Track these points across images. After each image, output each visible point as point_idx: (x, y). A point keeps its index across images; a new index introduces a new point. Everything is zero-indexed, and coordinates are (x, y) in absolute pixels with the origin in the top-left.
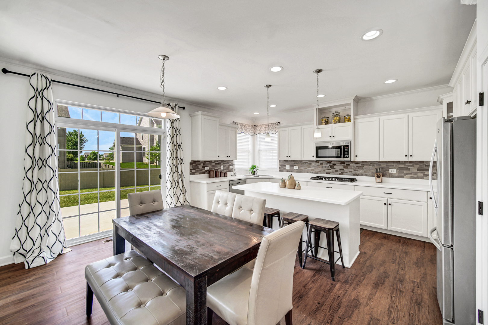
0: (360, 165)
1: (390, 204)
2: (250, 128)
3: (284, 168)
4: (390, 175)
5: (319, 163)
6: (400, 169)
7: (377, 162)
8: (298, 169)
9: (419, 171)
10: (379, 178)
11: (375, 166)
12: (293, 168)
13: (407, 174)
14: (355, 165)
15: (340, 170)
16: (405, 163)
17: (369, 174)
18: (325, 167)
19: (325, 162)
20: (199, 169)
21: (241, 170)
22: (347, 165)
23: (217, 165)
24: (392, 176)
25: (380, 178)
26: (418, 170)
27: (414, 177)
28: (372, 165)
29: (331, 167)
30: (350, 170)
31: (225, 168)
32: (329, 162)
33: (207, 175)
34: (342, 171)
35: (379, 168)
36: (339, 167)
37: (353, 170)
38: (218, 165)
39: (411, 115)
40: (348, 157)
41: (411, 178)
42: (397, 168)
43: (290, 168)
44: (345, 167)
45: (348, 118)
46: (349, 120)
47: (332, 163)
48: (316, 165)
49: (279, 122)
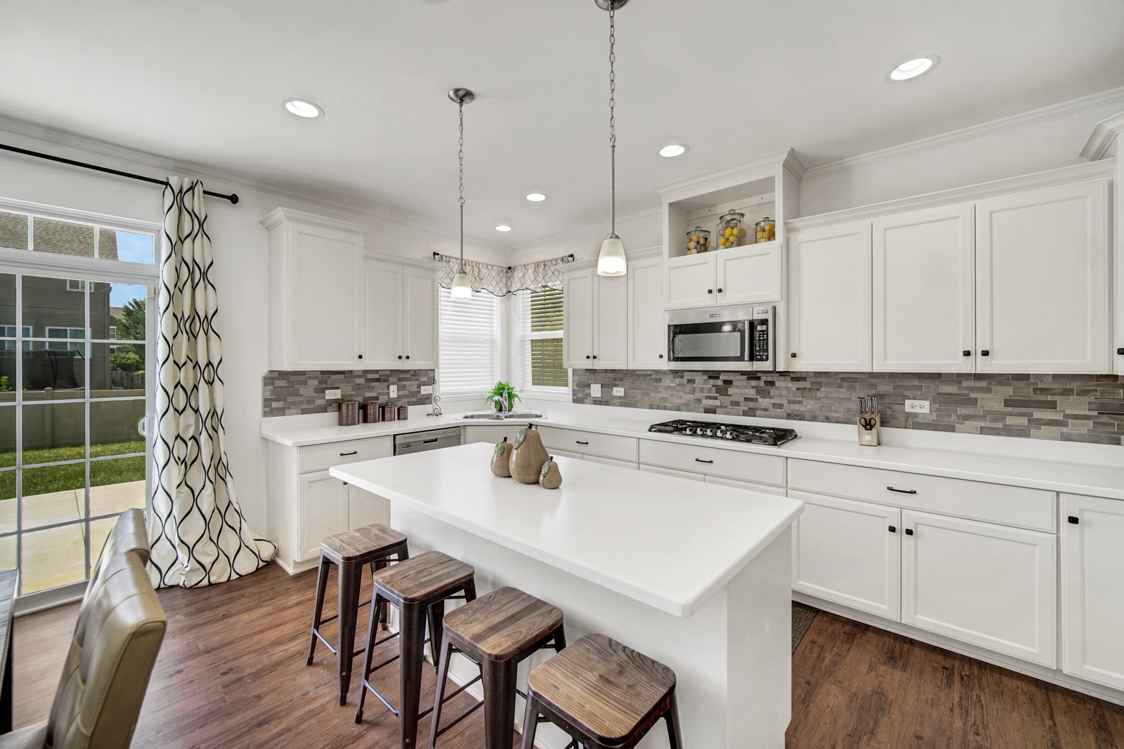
0: (807, 385)
1: (909, 532)
2: (494, 273)
3: (587, 391)
4: (907, 420)
5: (682, 377)
6: (941, 400)
7: (863, 376)
8: (622, 394)
9: (1010, 409)
10: (871, 430)
11: (858, 388)
12: (610, 393)
13: (968, 418)
14: (793, 386)
15: (746, 399)
16: (959, 378)
17: (837, 415)
18: (702, 390)
19: (701, 373)
20: (301, 399)
21: (458, 399)
22: (765, 382)
23: (373, 384)
24: (914, 423)
25: (874, 430)
26: (1008, 403)
27: (994, 429)
28: (845, 384)
29: (718, 390)
30: (778, 401)
31: (402, 393)
32: (714, 375)
33: (332, 416)
34: (751, 404)
35: (872, 397)
36: (741, 391)
37: (785, 402)
38: (378, 384)
39: (984, 205)
40: (767, 359)
41: (983, 431)
42: (931, 398)
43: (602, 392)
44: (760, 391)
45: (767, 228)
46: (771, 236)
47: (721, 377)
48: (674, 385)
49: (572, 256)
